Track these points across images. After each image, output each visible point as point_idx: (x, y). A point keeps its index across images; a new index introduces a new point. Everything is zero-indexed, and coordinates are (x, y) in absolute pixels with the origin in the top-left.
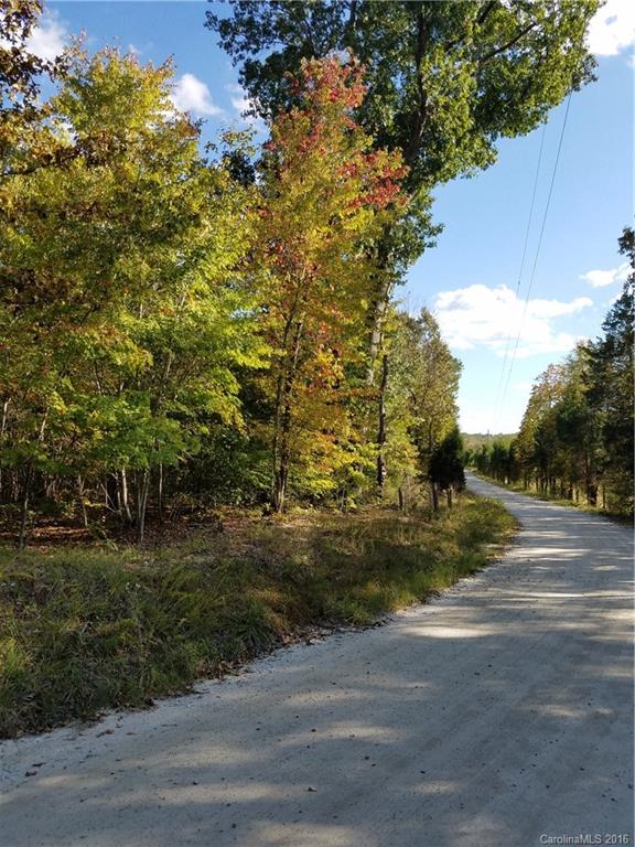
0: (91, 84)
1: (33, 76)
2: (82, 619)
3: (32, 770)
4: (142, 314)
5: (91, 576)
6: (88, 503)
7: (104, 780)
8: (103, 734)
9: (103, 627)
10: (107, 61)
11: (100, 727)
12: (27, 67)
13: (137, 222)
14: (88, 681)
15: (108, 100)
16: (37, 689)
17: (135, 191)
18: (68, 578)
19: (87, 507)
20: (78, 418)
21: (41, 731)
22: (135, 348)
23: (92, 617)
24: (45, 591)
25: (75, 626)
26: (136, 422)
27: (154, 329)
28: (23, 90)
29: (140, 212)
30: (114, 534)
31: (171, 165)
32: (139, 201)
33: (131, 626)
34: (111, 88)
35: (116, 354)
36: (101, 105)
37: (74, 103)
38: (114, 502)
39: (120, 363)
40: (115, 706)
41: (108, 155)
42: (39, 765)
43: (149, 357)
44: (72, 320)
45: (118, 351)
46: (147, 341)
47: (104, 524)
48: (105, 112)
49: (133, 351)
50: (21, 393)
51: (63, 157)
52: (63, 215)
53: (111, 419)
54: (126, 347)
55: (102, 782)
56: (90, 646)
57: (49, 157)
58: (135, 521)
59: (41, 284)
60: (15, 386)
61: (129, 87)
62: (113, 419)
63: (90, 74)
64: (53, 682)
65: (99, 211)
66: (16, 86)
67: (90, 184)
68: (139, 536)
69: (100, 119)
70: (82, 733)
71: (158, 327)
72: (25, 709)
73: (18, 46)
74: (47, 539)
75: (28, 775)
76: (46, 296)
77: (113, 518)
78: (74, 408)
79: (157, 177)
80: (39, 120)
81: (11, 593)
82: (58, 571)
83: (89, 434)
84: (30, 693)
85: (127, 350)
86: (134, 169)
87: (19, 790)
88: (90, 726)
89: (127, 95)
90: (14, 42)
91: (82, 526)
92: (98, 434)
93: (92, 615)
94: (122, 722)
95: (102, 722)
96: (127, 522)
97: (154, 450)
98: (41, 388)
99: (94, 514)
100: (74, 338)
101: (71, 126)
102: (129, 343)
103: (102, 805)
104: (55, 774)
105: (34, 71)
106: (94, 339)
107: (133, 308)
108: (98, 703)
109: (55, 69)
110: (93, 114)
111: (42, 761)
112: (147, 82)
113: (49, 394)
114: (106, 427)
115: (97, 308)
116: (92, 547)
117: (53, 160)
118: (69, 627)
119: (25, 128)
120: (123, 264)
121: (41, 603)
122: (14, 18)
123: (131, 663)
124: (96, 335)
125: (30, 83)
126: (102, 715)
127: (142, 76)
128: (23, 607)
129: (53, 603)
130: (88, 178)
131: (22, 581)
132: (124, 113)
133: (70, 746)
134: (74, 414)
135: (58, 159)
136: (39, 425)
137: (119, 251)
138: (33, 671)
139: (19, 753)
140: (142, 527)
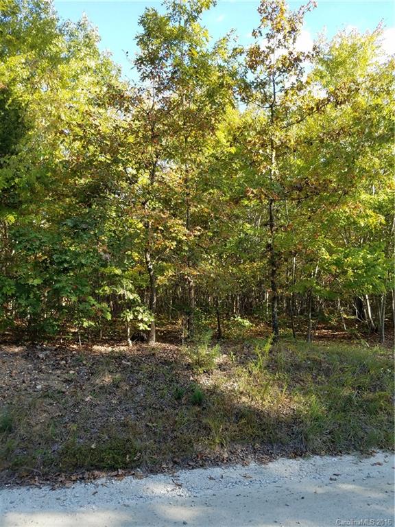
0: (331, 57)
1: (300, 64)
2: (353, 388)
3: (334, 477)
4: (374, 191)
5: (356, 362)
6: (345, 316)
7: (381, 494)
8: (375, 464)
9: (367, 395)
10: (339, 40)
11: (373, 460)
12: (297, 59)
13: (370, 133)
14: (362, 429)
15: (342, 63)
16: (331, 428)
17: (366, 113)
18: (341, 362)
19: (345, 319)
20: (338, 263)
21: (335, 454)
22: (373, 214)
23: (359, 388)
24: (328, 369)
25: (349, 392)
26: (375, 263)
27: (384, 200)
28: (295, 74)
29: (372, 126)
30: (365, 336)
31: (389, 91)
32: (369, 119)
33: (387, 397)
34: (343, 55)
35: (360, 220)
36: (338, 68)
37: (321, 73)
38: (362, 315)
39: (363, 225)
40: (381, 448)
41: (348, 96)
42: (337, 475)
43: (382, 218)
44: (330, 203)
45: (361, 218)
46: (379, 208)
47: (357, 329)
48: (341, 71)
49: (371, 216)
50: (304, 251)
51: (320, 106)
52: (322, 141)
53: (360, 261)
54: (367, 215)
55: (381, 496)
56: (361, 406)
57: (312, 108)
58: (377, 328)
59: (312, 185)
60: (300, 247)
61: (354, 51)
62: (361, 261)
63: (330, 51)
64: (340, 425)
65: (344, 132)
66: (291, 73)
67: (336, 118)
68: (381, 338)
69: (338, 76)
70: (362, 461)
71: (386, 198)
72: (324, 439)
73: (291, 50)
74: (322, 337)
75: (331, 479)
76: (316, 192)
77: (362, 326)
78: (335, 257)
79: (379, 101)
80: (306, 88)
81: (309, 368)
82: (335, 356)
83: (345, 273)
84: (327, 430)
85: (367, 216)
86: (363, 99)
87: (327, 487)
88: (366, 458)
89: (353, 56)
90: (288, 48)
91: (343, 330)
92: (350, 272)
93: (359, 386)
94: (387, 459)
95: (374, 456)
96: (372, 329)
97: (388, 281)
98: (315, 247)
99: (350, 323)
100: (333, 214)
101: (321, 87)
102: (369, 212)
103: (383, 511)
104: (349, 483)
105: (301, 61)
106: (346, 212)
107: (367, 189)
108: (369, 444)
109: (313, 55)
110: (333, 75)
111: (339, 473)
112: (367, 43)
113: (320, 250)
114: (355, 267)
115: (346, 193)
116: (352, 344)
117: (315, 109)
118: (346, 392)
119: (298, 96)
120: (362, 162)
121: (327, 376)
122: (288, 35)
123: (388, 421)
124: (347, 210)
125: (299, 68)
126: (373, 451)
127: (363, 40)
128: (316, 377)
129: (334, 376)
130: (334, 115)
131: (314, 361)
132: (353, 68)
133: (355, 468)
134: (335, 260)
135: (318, 109)
136: (314, 269)
137: (359, 154)
138: (327, 416)
139: (324, 465)
140: (383, 332)
